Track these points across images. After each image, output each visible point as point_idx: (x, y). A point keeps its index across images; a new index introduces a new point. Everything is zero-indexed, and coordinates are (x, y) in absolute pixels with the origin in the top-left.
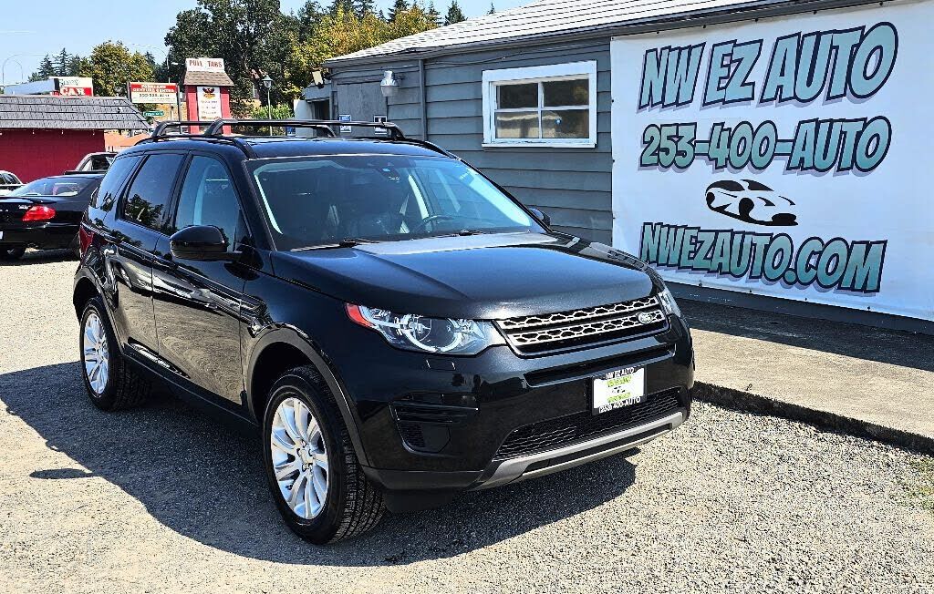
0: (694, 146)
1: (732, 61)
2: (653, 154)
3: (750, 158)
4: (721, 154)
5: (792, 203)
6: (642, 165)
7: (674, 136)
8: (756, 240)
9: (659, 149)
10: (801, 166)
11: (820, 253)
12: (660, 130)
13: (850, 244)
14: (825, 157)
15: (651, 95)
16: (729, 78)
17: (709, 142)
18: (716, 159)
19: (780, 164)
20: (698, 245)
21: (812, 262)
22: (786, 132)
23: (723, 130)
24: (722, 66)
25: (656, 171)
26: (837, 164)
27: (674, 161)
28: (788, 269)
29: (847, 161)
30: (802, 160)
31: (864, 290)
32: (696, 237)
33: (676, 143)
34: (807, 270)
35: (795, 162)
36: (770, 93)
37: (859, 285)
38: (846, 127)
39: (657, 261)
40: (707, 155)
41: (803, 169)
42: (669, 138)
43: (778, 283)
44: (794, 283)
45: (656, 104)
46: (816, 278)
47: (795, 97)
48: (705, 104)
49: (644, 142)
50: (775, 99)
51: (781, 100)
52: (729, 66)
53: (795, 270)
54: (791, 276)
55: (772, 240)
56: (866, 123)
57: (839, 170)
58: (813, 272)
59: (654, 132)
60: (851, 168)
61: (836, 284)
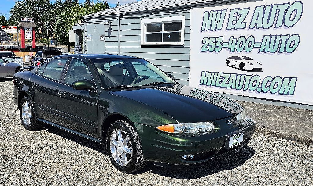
0: (222, 45)
1: (238, 15)
2: (206, 47)
3: (244, 48)
4: (233, 47)
5: (260, 64)
6: (201, 51)
7: (215, 41)
8: (246, 77)
9: (208, 45)
10: (264, 51)
11: (271, 82)
12: (209, 39)
13: (283, 79)
14: (273, 48)
15: (206, 27)
16: (237, 21)
17: (228, 43)
18: (231, 49)
19: (256, 50)
20: (223, 79)
21: (268, 85)
22: (259, 40)
23: (233, 39)
24: (234, 17)
25: (207, 53)
26: (278, 50)
27: (214, 50)
28: (258, 87)
29: (282, 49)
30: (264, 49)
31: (288, 94)
32: (222, 76)
33: (215, 43)
34: (266, 87)
35: (262, 50)
36: (252, 26)
37: (286, 92)
38: (282, 37)
39: (206, 84)
40: (227, 47)
42: (213, 42)
43: (254, 92)
44: (261, 92)
45: (208, 30)
46: (269, 90)
47: (262, 27)
48: (227, 30)
49: (203, 43)
50: (254, 28)
51: (257, 28)
52: (236, 17)
53: (261, 88)
54: (259, 90)
55: (252, 77)
56: (290, 36)
57: (279, 52)
58: (268, 88)
59: (207, 40)
60: (284, 52)
61: (277, 92)
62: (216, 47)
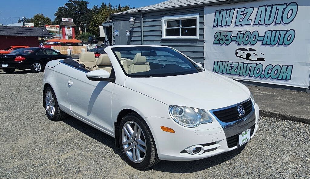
0: (231, 38)
1: (244, 13)
2: (218, 40)
3: (250, 42)
4: (240, 40)
5: (263, 55)
6: (214, 44)
7: (225, 35)
8: (251, 65)
9: (220, 39)
10: (266, 44)
11: (272, 69)
12: (220, 33)
13: (281, 66)
14: (274, 41)
15: (217, 23)
16: (243, 18)
17: (237, 37)
18: (239, 42)
19: (259, 43)
20: (232, 67)
21: (269, 72)
22: (262, 34)
23: (241, 33)
24: (241, 15)
25: (219, 45)
26: (278, 43)
27: (225, 42)
28: (262, 74)
29: (281, 42)
30: (267, 42)
31: (286, 80)
32: (232, 65)
33: (226, 37)
34: (268, 74)
35: (264, 43)
36: (256, 23)
37: (284, 78)
38: (281, 32)
39: (219, 72)
40: (236, 40)
41: (267, 45)
42: (223, 36)
43: (258, 78)
44: (263, 78)
45: (219, 26)
46: (270, 76)
47: (265, 24)
48: (235, 26)
49: (215, 37)
50: (258, 24)
51: (260, 25)
52: (243, 15)
53: (264, 74)
54: (262, 76)
55: (257, 65)
56: (287, 31)
57: (279, 45)
58: (269, 75)
59: (218, 34)
60: (282, 44)
61: (277, 78)
62: (226, 40)
